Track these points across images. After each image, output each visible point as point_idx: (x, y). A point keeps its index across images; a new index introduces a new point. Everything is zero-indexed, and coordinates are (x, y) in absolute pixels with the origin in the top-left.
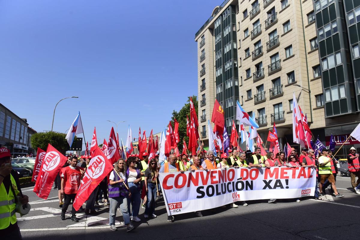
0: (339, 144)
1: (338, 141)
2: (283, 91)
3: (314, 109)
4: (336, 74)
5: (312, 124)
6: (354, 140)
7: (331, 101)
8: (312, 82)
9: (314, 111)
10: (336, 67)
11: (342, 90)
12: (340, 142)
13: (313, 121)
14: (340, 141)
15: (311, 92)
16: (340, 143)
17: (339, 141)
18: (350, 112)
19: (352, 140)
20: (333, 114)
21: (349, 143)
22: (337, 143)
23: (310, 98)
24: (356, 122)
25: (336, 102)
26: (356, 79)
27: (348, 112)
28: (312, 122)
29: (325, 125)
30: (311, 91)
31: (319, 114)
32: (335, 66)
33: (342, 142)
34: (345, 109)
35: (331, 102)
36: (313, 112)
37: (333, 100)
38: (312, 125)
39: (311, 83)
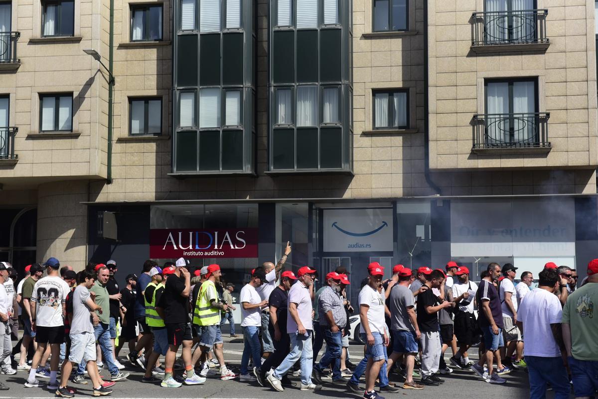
0: (194, 253)
1: (191, 247)
2: (19, 54)
3: (120, 141)
4: (221, 55)
5: (109, 186)
6: (236, 248)
7: (194, 129)
8: (123, 51)
9: (119, 145)
10: (223, 34)
11: (233, 105)
12: (194, 250)
13: (113, 176)
14: (197, 247)
15: (116, 84)
16: (197, 251)
17: (194, 246)
18: (247, 169)
19: (232, 247)
20: (198, 169)
21: (222, 253)
22: (186, 251)
23: (110, 103)
24: (248, 198)
25: (209, 134)
26: (275, 85)
27: (244, 168)
28: (109, 181)
29: (154, 194)
30: (117, 80)
31: (136, 158)
32: (221, 29)
33: (200, 251)
34: (233, 159)
35: (196, 132)
36: (116, 147)
37: (200, 127)
38: (106, 188)
39: (118, 54)
